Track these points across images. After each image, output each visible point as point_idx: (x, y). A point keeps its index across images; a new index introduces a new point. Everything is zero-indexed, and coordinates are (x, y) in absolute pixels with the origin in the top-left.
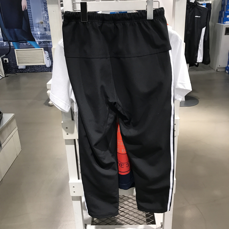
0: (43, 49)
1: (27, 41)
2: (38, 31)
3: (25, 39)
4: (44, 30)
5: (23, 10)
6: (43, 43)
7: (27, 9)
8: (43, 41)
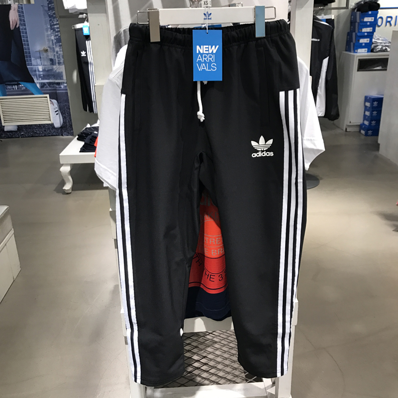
0: (48, 96)
1: (20, 83)
2: (39, 65)
3: (16, 79)
4: (49, 64)
5: (12, 27)
6: (49, 85)
7: (19, 27)
8: (48, 83)
